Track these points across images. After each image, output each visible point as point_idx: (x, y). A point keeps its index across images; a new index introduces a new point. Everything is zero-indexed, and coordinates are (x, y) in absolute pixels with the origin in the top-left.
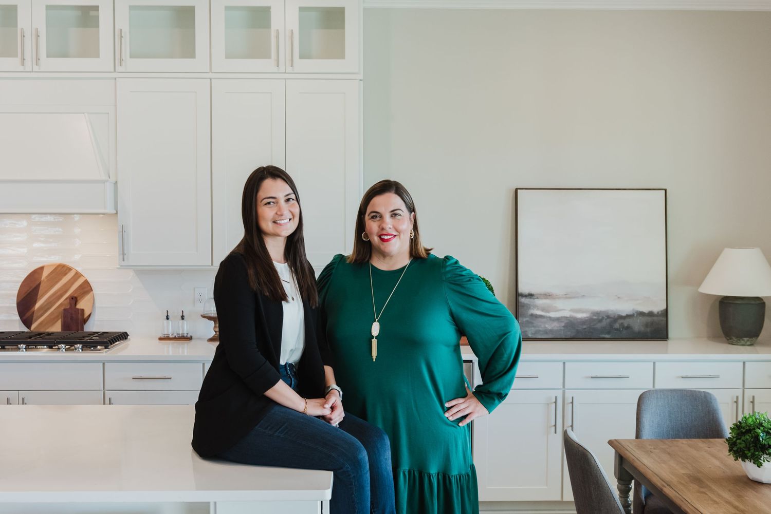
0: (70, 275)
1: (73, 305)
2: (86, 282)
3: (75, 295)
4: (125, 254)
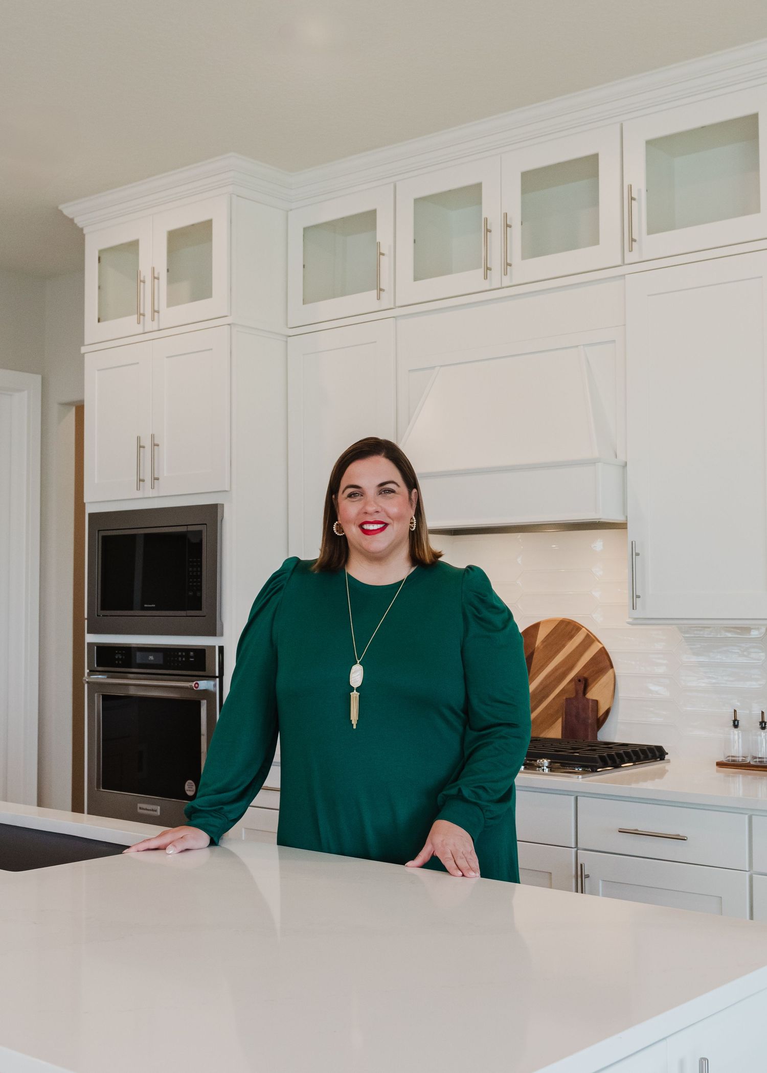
0: (579, 639)
1: (581, 693)
2: (603, 652)
3: (585, 675)
4: (638, 597)
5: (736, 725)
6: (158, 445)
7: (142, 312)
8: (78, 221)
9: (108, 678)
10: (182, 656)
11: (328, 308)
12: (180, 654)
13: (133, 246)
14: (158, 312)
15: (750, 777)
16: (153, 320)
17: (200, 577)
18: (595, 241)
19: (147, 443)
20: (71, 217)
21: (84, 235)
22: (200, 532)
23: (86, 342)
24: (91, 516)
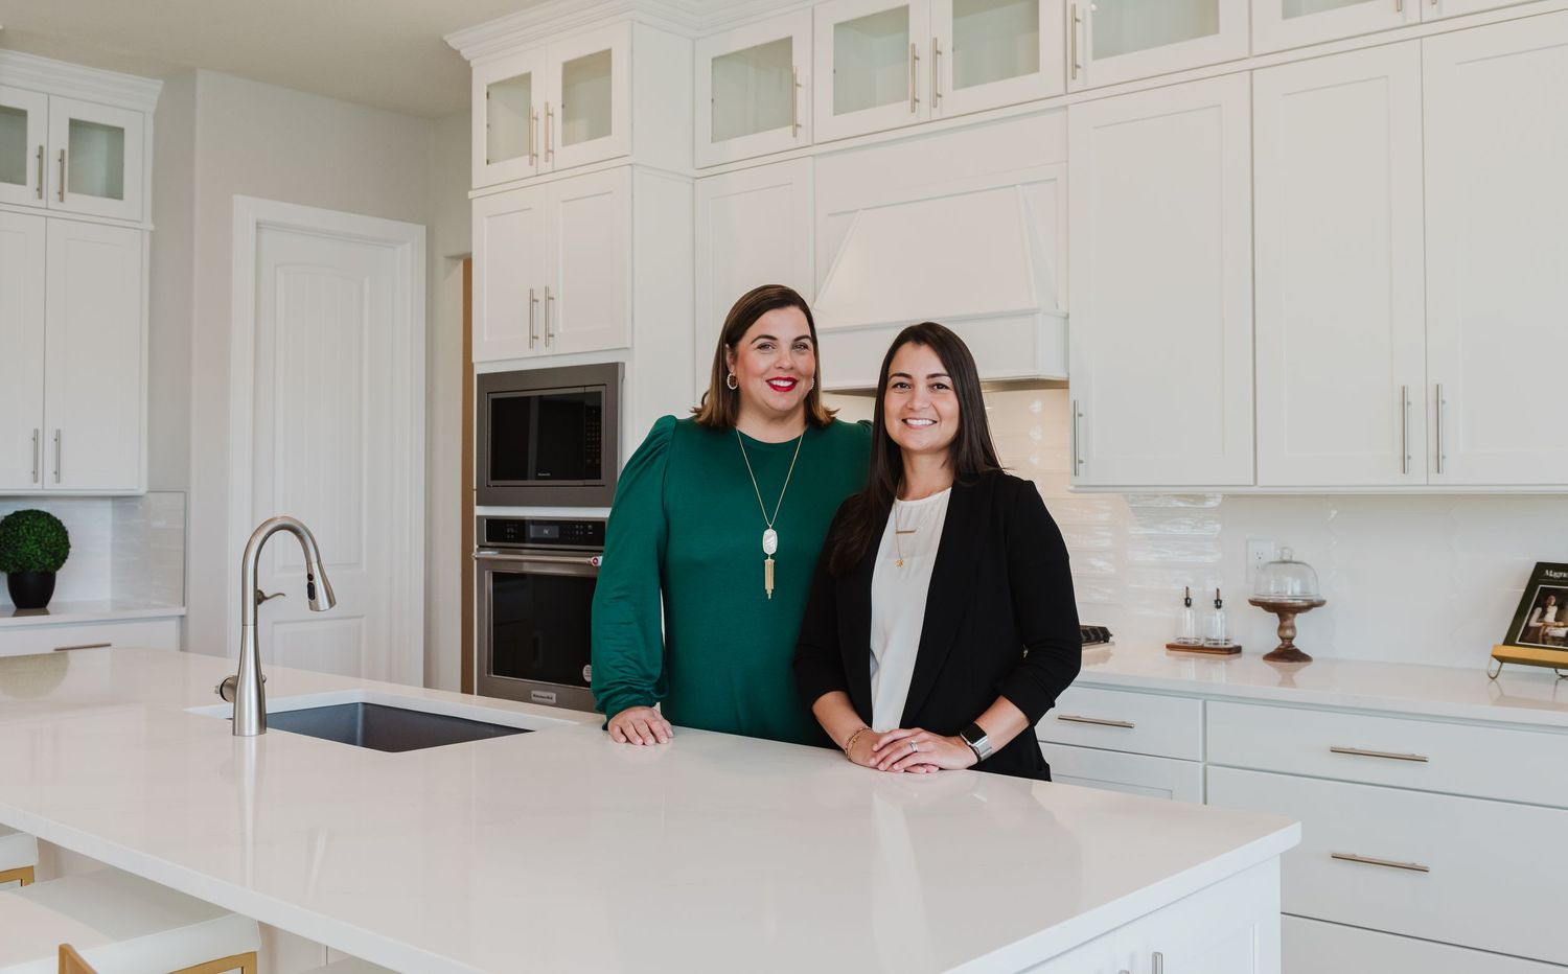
4: (1081, 462)
5: (1188, 604)
6: (553, 299)
7: (535, 152)
8: (466, 54)
9: (499, 553)
10: (579, 530)
11: (738, 147)
12: (579, 527)
13: (525, 80)
14: (552, 152)
15: (1203, 661)
16: (547, 161)
17: (599, 442)
18: (1034, 67)
19: (540, 296)
20: (457, 48)
21: (470, 70)
22: (599, 393)
23: (474, 187)
24: (478, 375)
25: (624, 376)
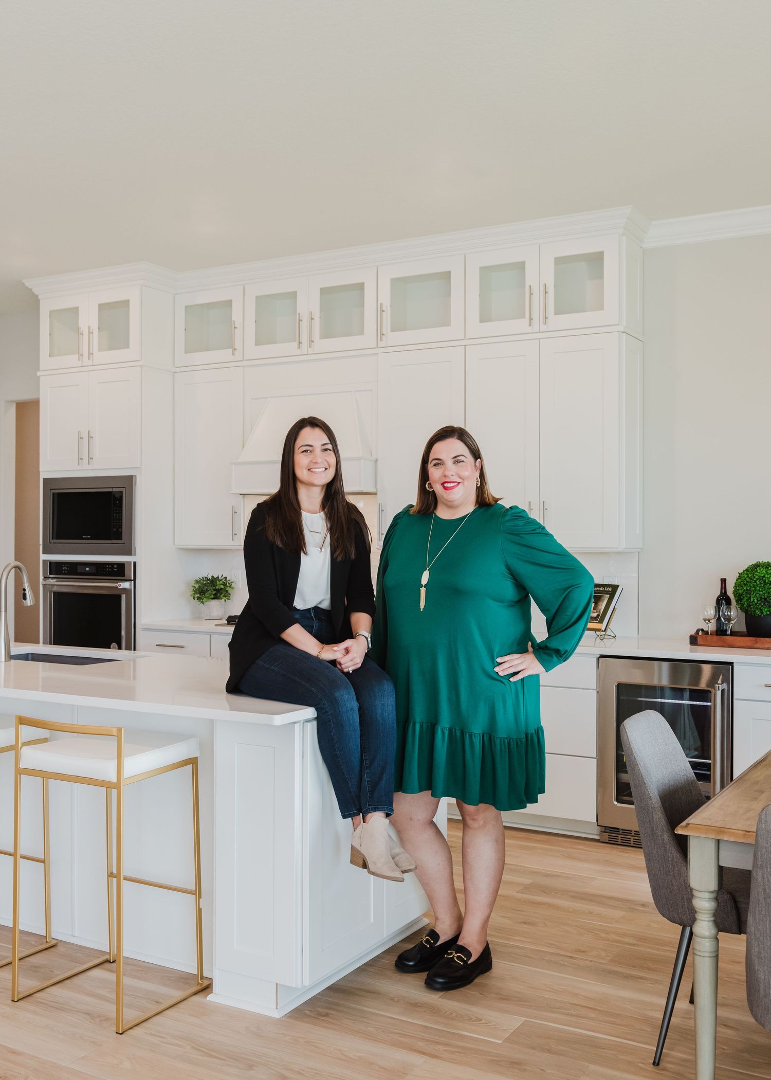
6: (92, 438)
7: (81, 353)
8: (35, 291)
9: (57, 581)
10: (109, 568)
11: (200, 357)
12: (107, 566)
14: (92, 354)
16: (89, 359)
17: (121, 519)
18: (361, 331)
19: (85, 436)
20: (30, 287)
21: (38, 300)
22: (122, 492)
23: (41, 369)
24: (45, 480)
25: (136, 483)
